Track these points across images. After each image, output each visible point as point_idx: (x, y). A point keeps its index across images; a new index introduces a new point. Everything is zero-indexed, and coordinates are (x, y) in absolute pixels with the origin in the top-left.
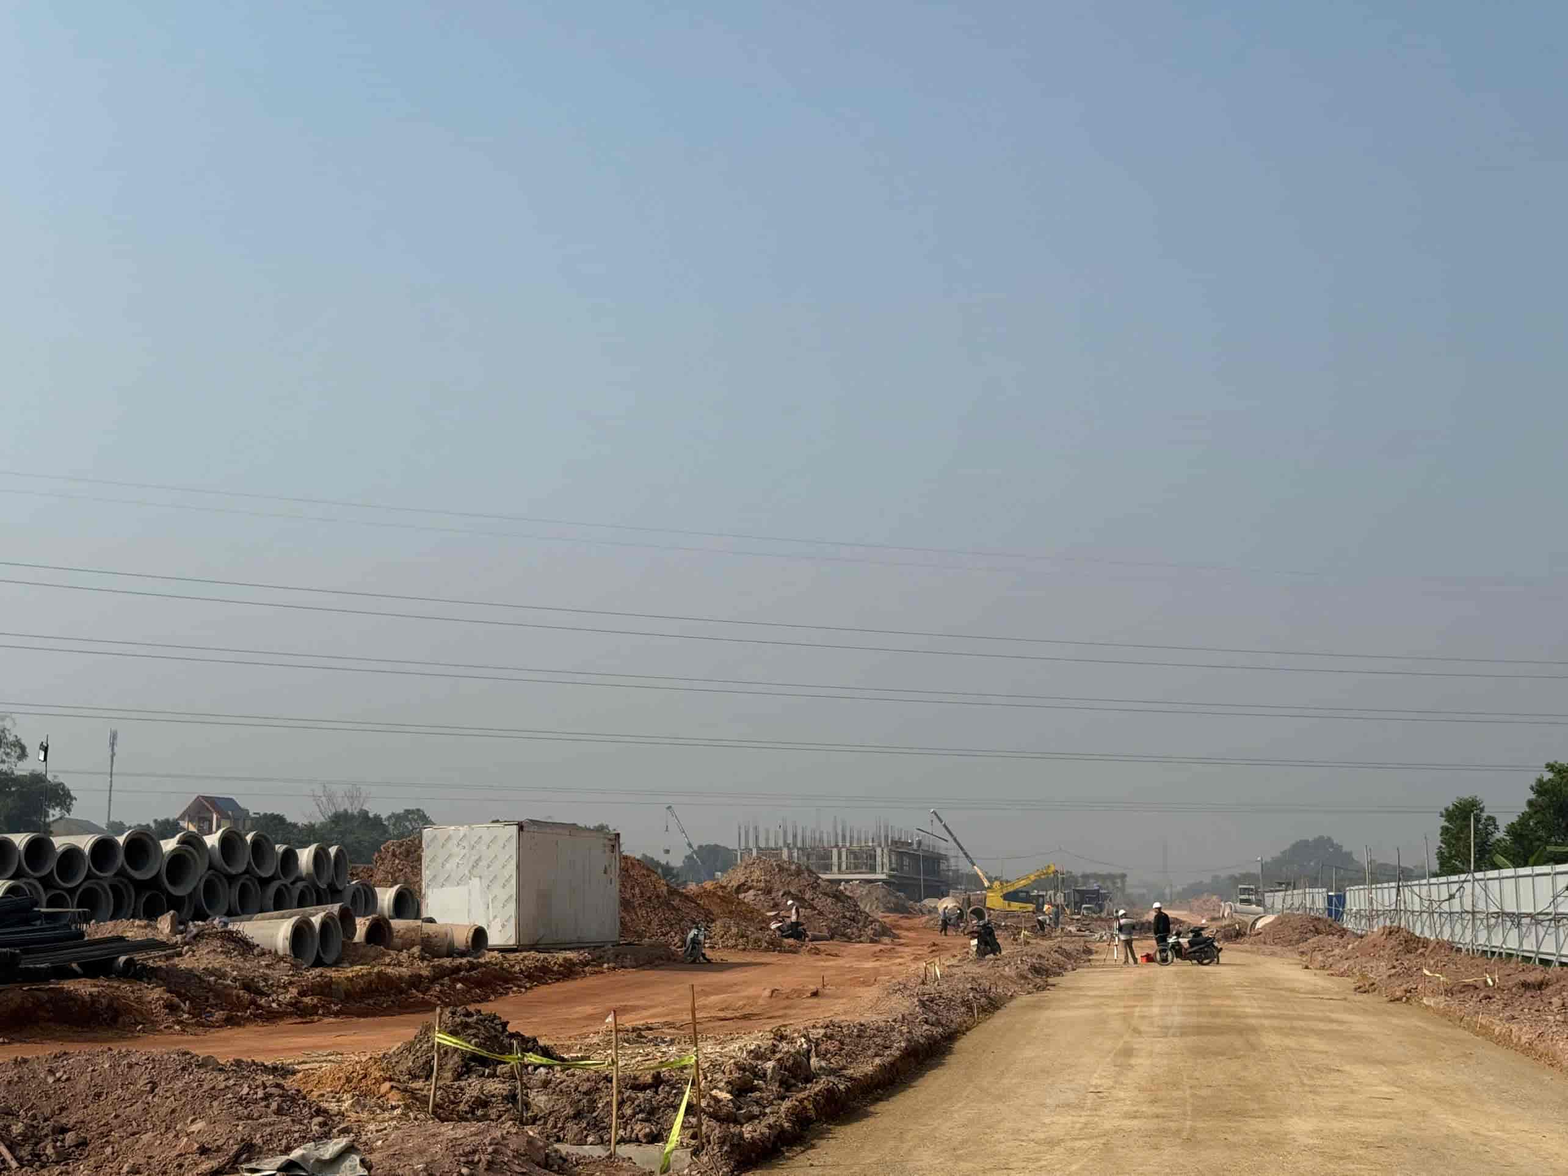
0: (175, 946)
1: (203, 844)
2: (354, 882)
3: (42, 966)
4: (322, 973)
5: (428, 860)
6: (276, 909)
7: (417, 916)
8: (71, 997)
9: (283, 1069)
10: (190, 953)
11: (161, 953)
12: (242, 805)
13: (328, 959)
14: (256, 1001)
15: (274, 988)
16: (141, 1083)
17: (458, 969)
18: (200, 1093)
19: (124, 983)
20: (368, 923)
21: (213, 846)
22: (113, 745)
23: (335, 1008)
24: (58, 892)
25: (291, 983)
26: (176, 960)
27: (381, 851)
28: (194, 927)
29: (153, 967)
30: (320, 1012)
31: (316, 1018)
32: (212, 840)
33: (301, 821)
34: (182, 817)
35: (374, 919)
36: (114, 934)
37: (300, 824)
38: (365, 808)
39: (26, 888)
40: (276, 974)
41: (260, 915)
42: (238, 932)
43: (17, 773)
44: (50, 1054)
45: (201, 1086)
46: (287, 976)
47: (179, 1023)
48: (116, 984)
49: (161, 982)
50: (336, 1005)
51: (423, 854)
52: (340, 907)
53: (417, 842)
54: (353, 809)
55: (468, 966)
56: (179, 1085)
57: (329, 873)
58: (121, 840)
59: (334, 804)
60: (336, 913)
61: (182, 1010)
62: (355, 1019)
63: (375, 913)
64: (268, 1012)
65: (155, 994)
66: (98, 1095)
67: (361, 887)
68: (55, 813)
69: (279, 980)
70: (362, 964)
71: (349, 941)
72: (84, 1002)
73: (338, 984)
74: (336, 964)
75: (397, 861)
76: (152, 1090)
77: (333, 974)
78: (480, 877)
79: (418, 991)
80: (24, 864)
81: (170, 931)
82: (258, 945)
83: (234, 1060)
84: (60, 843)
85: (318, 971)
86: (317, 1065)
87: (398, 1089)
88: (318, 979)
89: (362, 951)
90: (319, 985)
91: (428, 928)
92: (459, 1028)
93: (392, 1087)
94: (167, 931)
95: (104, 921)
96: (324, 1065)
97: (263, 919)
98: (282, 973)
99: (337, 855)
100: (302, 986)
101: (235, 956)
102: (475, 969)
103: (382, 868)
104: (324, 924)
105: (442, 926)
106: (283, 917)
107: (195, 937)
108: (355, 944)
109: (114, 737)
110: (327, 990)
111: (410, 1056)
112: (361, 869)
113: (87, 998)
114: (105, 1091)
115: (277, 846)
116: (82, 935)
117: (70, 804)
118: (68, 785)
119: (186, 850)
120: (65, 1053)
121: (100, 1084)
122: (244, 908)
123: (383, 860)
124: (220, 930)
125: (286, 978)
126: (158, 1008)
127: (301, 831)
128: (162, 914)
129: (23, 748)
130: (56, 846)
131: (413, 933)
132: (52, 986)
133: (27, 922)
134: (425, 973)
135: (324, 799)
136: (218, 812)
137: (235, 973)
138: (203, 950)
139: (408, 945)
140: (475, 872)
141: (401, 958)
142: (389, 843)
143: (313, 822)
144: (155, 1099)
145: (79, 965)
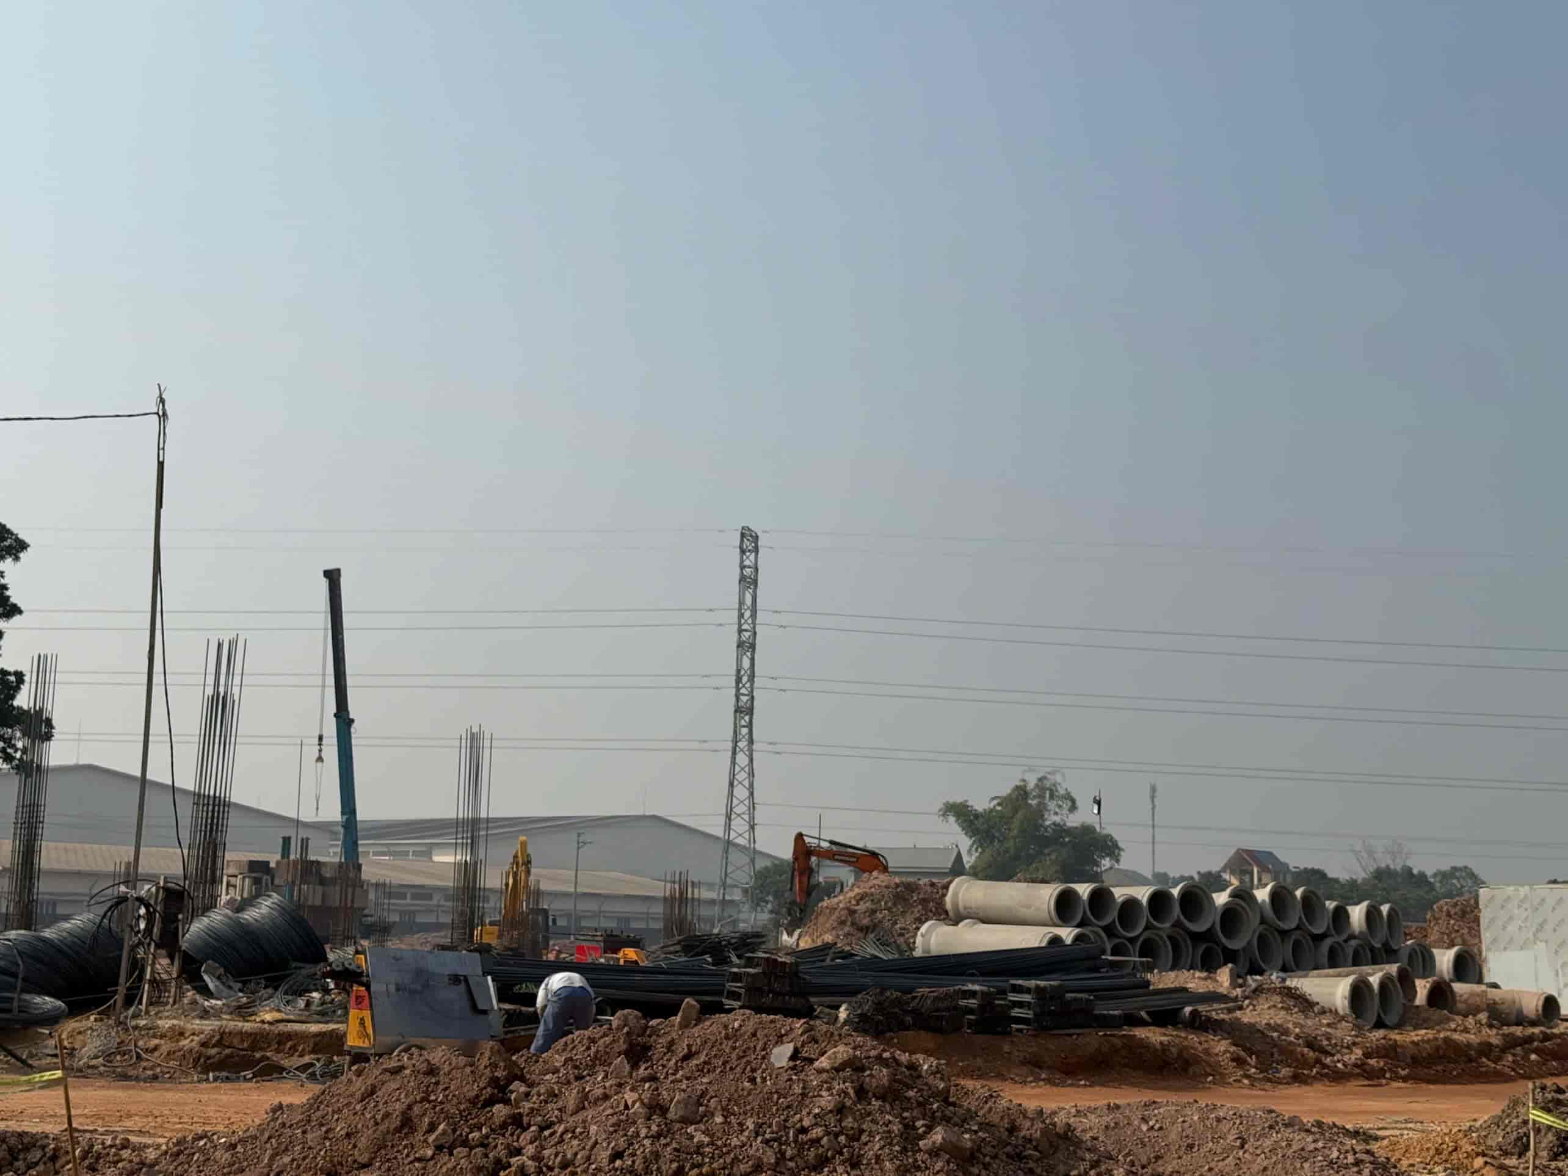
0: (1236, 999)
1: (1253, 898)
2: (1409, 943)
3: (1116, 1012)
4: (1386, 1035)
5: (1487, 921)
6: (1331, 967)
7: (1480, 981)
8: (1143, 1044)
9: (1364, 1134)
10: (1251, 1007)
11: (1223, 1006)
12: (1282, 859)
13: (1391, 1019)
14: (1321, 1060)
15: (1338, 1048)
16: (1231, 1137)
17: (1530, 1039)
18: (1290, 1152)
19: (1193, 1033)
20: (1428, 985)
21: (1264, 901)
22: (1153, 798)
23: (1403, 1073)
24: (1122, 940)
25: (1354, 1044)
26: (1238, 1013)
27: (1434, 910)
28: (1253, 981)
29: (1216, 1020)
30: (1388, 1075)
31: (1384, 1081)
32: (1262, 895)
33: (1344, 876)
34: (1224, 870)
35: (1434, 982)
36: (1176, 984)
37: (1341, 880)
38: (1409, 863)
39: (1092, 937)
40: (1339, 1033)
41: (1316, 972)
42: (1297, 989)
43: (1069, 824)
44: (1140, 1102)
45: (1290, 1145)
46: (1350, 1036)
47: (1248, 1077)
48: (1183, 1035)
49: (1226, 1035)
50: (1403, 1069)
51: (1482, 915)
52: (1399, 968)
53: (1472, 902)
54: (1397, 866)
55: (1541, 1036)
56: (1268, 1143)
57: (1382, 933)
58: (1176, 892)
59: (1375, 860)
60: (1394, 974)
61: (1249, 1064)
62: (1424, 1086)
63: (1434, 975)
64: (1334, 1072)
65: (1221, 1046)
66: (1191, 1147)
67: (1417, 948)
68: (1106, 863)
69: (1342, 1040)
70: (1426, 1029)
71: (1409, 1004)
72: (1156, 1050)
73: (1402, 1047)
74: (1399, 1026)
75: (1452, 922)
76: (1242, 1147)
77: (1398, 1037)
78: (1546, 942)
79: (1489, 1060)
80: (1088, 913)
81: (1230, 984)
82: (1318, 1003)
83: (1315, 1121)
84: (1120, 893)
85: (1381, 1033)
86: (1398, 1132)
87: (1493, 1165)
88: (1383, 1041)
89: (1424, 1015)
90: (1384, 1047)
91: (1493, 993)
92: (1550, 1105)
93: (1486, 1163)
94: (1227, 984)
95: (1166, 971)
96: (1406, 1132)
97: (1319, 976)
98: (1344, 1033)
99: (1389, 915)
100: (1367, 1048)
101: (1296, 1013)
102: (1549, 1040)
103: (1436, 928)
104: (1383, 985)
105: (1507, 992)
106: (1339, 975)
107: (1255, 991)
108: (1418, 1007)
109: (1153, 789)
110: (1392, 1054)
111: (1498, 1131)
112: (1413, 929)
113: (1158, 1047)
114: (1197, 1143)
115: (1327, 903)
116: (1147, 984)
117: (1119, 854)
118: (1116, 837)
119: (1238, 904)
120: (1154, 1102)
121: (1191, 1135)
122: (1297, 964)
123: (1436, 919)
124: (1278, 985)
125: (1349, 1038)
126: (1225, 1060)
127: (1343, 886)
128: (1220, 967)
129: (1073, 801)
130: (1116, 896)
131: (1478, 999)
132: (1124, 1033)
133: (1096, 970)
134: (1495, 1041)
135: (1365, 855)
136: (1258, 866)
137: (1297, 1030)
138: (1263, 1004)
139: (1474, 1011)
140: (1540, 935)
141: (1467, 1024)
142: (1442, 902)
143: (1354, 877)
144: (1245, 1155)
145: (1148, 1013)
